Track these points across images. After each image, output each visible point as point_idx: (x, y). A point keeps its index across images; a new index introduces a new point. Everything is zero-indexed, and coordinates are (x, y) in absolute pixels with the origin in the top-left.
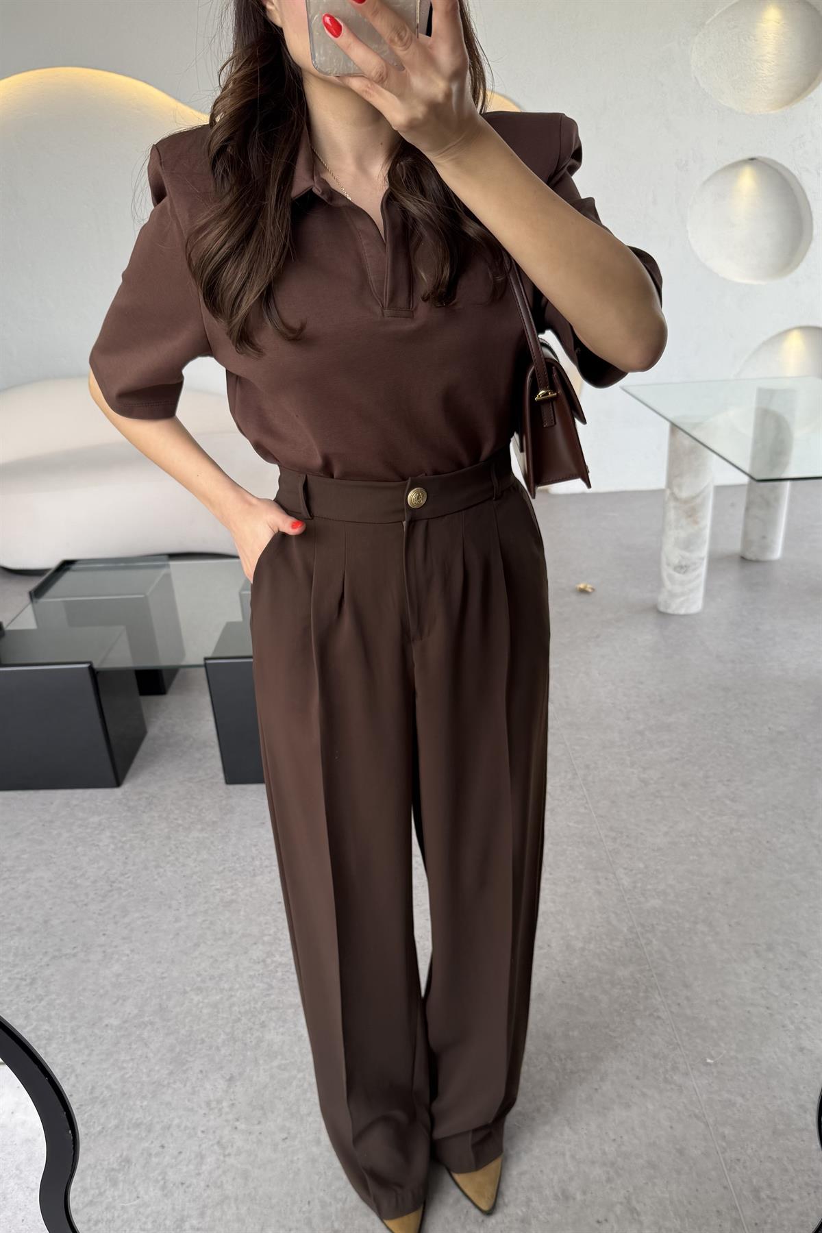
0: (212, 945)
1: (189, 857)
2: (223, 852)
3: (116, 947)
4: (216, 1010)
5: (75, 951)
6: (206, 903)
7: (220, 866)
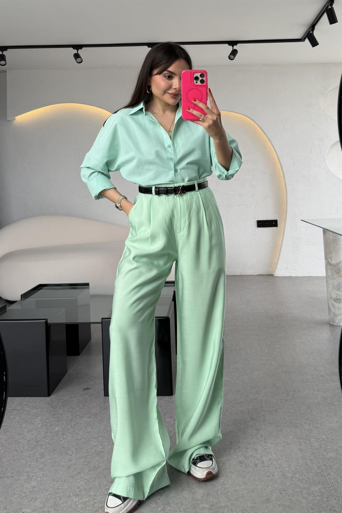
0: (88, 473)
1: (81, 430)
2: (99, 428)
3: (35, 473)
4: (85, 506)
5: (13, 474)
6: (87, 453)
7: (96, 435)
